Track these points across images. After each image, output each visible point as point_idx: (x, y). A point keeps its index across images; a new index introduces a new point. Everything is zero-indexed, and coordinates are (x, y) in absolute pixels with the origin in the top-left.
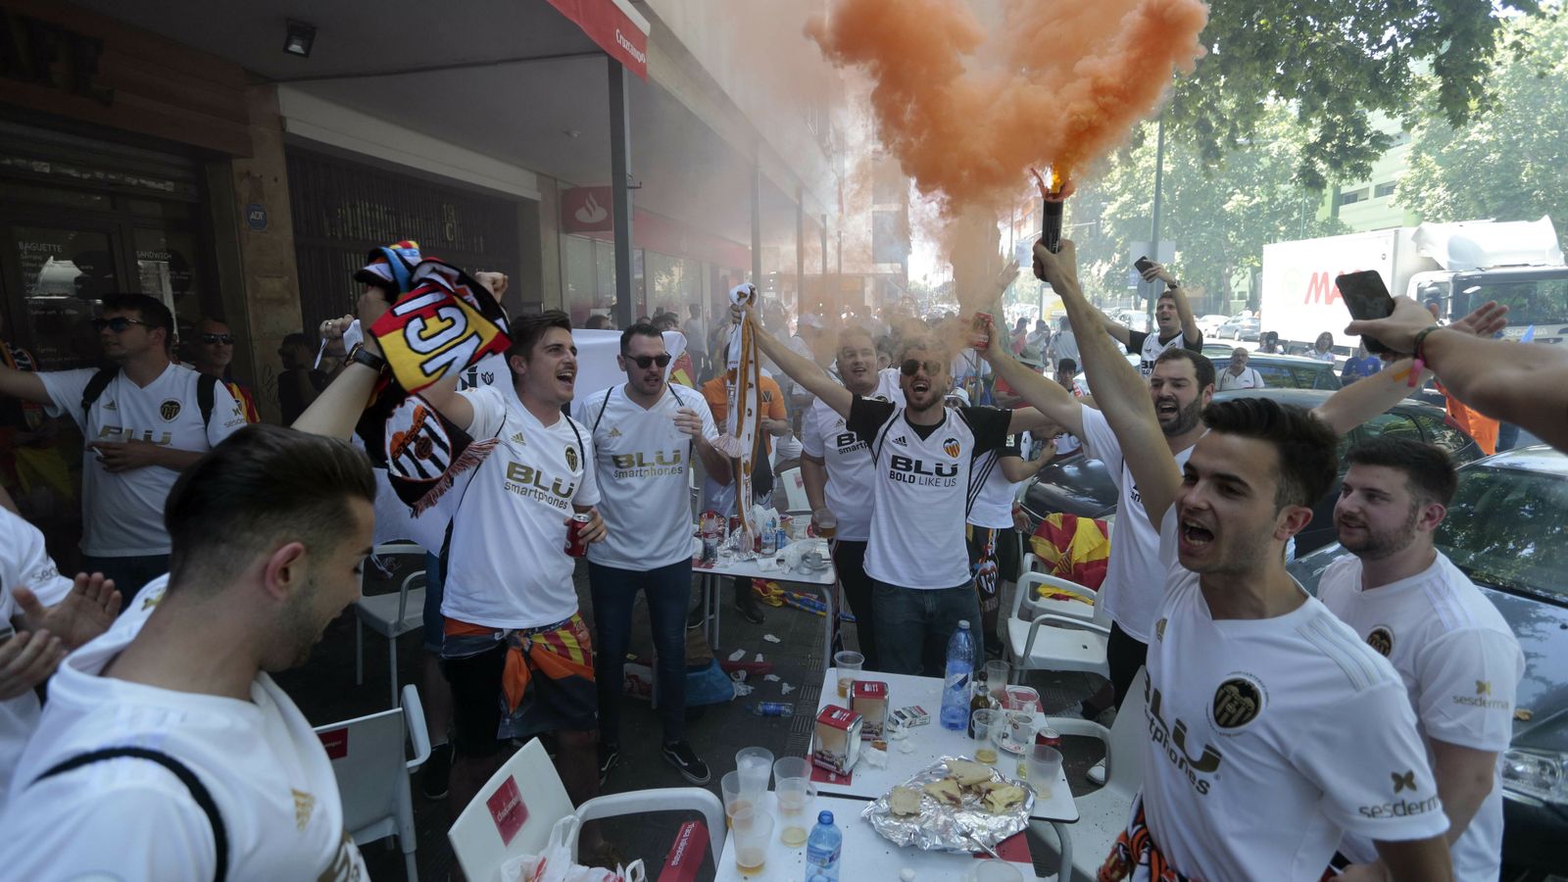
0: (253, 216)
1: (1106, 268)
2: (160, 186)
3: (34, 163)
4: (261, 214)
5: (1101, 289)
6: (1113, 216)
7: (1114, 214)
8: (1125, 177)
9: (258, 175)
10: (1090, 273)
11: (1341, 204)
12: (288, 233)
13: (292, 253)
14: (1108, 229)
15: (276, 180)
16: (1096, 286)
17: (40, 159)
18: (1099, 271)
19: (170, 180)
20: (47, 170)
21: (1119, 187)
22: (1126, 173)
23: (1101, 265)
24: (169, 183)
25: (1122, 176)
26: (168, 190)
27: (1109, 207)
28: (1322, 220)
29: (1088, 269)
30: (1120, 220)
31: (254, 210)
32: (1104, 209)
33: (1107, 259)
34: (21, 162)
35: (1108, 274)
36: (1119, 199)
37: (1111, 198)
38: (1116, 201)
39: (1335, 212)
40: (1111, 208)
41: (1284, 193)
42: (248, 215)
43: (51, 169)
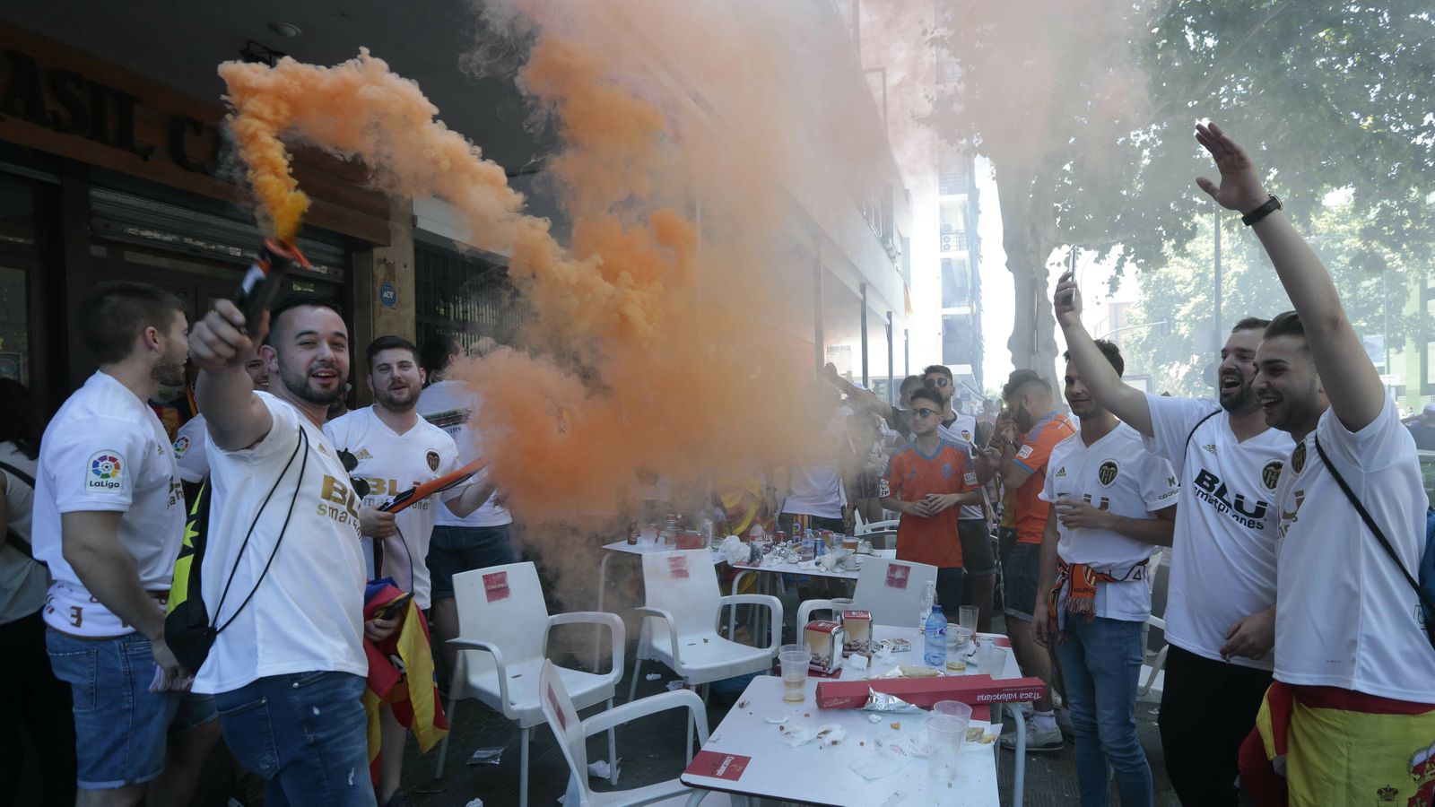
0: (385, 295)
1: (1185, 369)
2: (317, 269)
3: (231, 248)
4: (391, 293)
5: (1181, 391)
6: (1186, 318)
7: (1189, 315)
8: (1198, 279)
9: (392, 262)
10: (1168, 374)
11: (1430, 299)
12: (411, 311)
13: (414, 328)
14: (1184, 330)
15: (405, 266)
16: (1176, 388)
17: (235, 246)
18: (1177, 372)
19: (324, 264)
20: (239, 254)
21: (1192, 288)
22: (1198, 275)
23: (1179, 367)
24: (323, 267)
25: (1194, 278)
26: (322, 272)
27: (1182, 308)
28: (1408, 315)
29: (1166, 371)
30: (1195, 321)
31: (386, 290)
32: (1178, 311)
33: (1186, 361)
34: (221, 247)
35: (1187, 376)
36: (1192, 299)
37: (1184, 300)
38: (1189, 302)
39: (1424, 306)
40: (1185, 309)
41: (1366, 289)
42: (382, 292)
43: (242, 253)
